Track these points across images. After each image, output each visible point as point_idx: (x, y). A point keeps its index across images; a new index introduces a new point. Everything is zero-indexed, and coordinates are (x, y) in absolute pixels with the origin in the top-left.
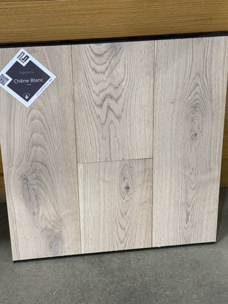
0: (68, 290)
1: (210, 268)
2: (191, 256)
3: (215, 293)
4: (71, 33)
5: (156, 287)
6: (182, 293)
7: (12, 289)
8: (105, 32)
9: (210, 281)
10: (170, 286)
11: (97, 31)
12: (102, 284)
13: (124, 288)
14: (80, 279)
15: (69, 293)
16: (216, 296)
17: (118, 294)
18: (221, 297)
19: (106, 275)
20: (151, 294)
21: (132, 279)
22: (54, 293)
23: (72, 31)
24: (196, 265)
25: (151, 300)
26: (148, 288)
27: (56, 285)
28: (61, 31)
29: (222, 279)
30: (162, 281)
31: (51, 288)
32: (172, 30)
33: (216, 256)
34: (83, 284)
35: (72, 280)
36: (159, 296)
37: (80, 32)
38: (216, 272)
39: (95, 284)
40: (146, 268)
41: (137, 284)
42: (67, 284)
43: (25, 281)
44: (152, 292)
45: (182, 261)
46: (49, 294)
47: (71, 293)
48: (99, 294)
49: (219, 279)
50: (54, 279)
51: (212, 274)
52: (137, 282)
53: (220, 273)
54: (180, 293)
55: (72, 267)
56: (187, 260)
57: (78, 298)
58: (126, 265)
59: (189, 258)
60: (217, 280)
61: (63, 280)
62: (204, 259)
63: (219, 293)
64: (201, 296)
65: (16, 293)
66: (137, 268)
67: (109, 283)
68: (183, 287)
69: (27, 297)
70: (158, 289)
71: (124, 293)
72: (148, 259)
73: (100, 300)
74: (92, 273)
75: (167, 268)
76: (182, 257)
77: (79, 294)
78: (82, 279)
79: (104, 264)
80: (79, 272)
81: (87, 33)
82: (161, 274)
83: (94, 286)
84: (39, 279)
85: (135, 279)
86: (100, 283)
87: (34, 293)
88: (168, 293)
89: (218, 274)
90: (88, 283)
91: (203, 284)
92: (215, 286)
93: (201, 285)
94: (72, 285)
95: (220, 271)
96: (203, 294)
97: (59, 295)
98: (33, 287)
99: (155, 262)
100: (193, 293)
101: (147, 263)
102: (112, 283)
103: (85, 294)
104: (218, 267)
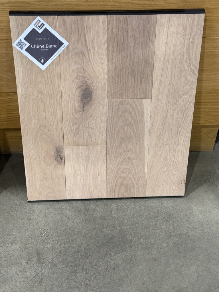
0: (55, 233)
1: (181, 221)
2: (165, 210)
3: (183, 243)
4: (62, 6)
5: (132, 235)
6: (154, 242)
7: (7, 230)
8: (94, 6)
9: (179, 232)
10: (144, 235)
11: (86, 5)
12: (85, 230)
13: (104, 234)
14: (66, 224)
15: (56, 236)
16: (184, 246)
17: (98, 239)
18: (188, 247)
19: (89, 222)
20: (127, 241)
21: (111, 227)
22: (43, 235)
23: (63, 4)
24: (169, 218)
25: (126, 245)
26: (124, 236)
27: (45, 228)
28: (53, 4)
29: (190, 231)
30: (137, 230)
31: (41, 231)
32: (155, 7)
33: (187, 211)
34: (69, 229)
35: (60, 224)
36: (134, 243)
37: (71, 5)
38: (186, 225)
39: (79, 229)
40: (124, 218)
41: (116, 231)
42: (55, 228)
43: (19, 223)
44: (128, 239)
45: (157, 213)
46: (38, 236)
47: (57, 236)
48: (82, 238)
49: (188, 231)
50: (44, 223)
51: (182, 226)
52: (116, 230)
53: (189, 226)
54: (152, 242)
55: (61, 214)
56: (161, 213)
57: (63, 240)
58: (108, 215)
59: (163, 212)
60: (186, 232)
61: (51, 224)
62: (177, 213)
63: (187, 244)
64: (170, 245)
65: (10, 233)
66: (117, 218)
67: (91, 229)
68: (155, 236)
69: (19, 237)
70: (133, 237)
71: (103, 238)
72: (128, 211)
73: (82, 243)
74: (77, 220)
75: (143, 219)
76: (157, 210)
77: (64, 237)
78: (69, 224)
79: (89, 212)
80: (66, 218)
81: (77, 6)
82: (137, 224)
83: (78, 231)
84: (31, 222)
85: (114, 227)
86: (84, 229)
87: (26, 234)
88: (142, 241)
89: (188, 227)
90: (73, 228)
91: (173, 235)
92: (184, 237)
93: (171, 235)
94: (59, 229)
95: (190, 224)
96: (172, 243)
97: (47, 237)
98: (25, 228)
99: (133, 213)
100: (163, 242)
101: (126, 214)
102: (94, 229)
103: (70, 237)
104: (188, 221)
